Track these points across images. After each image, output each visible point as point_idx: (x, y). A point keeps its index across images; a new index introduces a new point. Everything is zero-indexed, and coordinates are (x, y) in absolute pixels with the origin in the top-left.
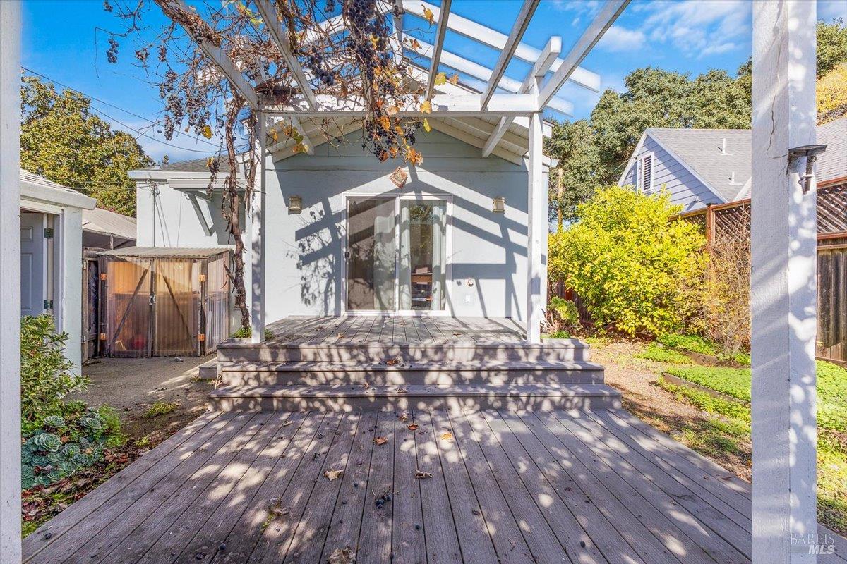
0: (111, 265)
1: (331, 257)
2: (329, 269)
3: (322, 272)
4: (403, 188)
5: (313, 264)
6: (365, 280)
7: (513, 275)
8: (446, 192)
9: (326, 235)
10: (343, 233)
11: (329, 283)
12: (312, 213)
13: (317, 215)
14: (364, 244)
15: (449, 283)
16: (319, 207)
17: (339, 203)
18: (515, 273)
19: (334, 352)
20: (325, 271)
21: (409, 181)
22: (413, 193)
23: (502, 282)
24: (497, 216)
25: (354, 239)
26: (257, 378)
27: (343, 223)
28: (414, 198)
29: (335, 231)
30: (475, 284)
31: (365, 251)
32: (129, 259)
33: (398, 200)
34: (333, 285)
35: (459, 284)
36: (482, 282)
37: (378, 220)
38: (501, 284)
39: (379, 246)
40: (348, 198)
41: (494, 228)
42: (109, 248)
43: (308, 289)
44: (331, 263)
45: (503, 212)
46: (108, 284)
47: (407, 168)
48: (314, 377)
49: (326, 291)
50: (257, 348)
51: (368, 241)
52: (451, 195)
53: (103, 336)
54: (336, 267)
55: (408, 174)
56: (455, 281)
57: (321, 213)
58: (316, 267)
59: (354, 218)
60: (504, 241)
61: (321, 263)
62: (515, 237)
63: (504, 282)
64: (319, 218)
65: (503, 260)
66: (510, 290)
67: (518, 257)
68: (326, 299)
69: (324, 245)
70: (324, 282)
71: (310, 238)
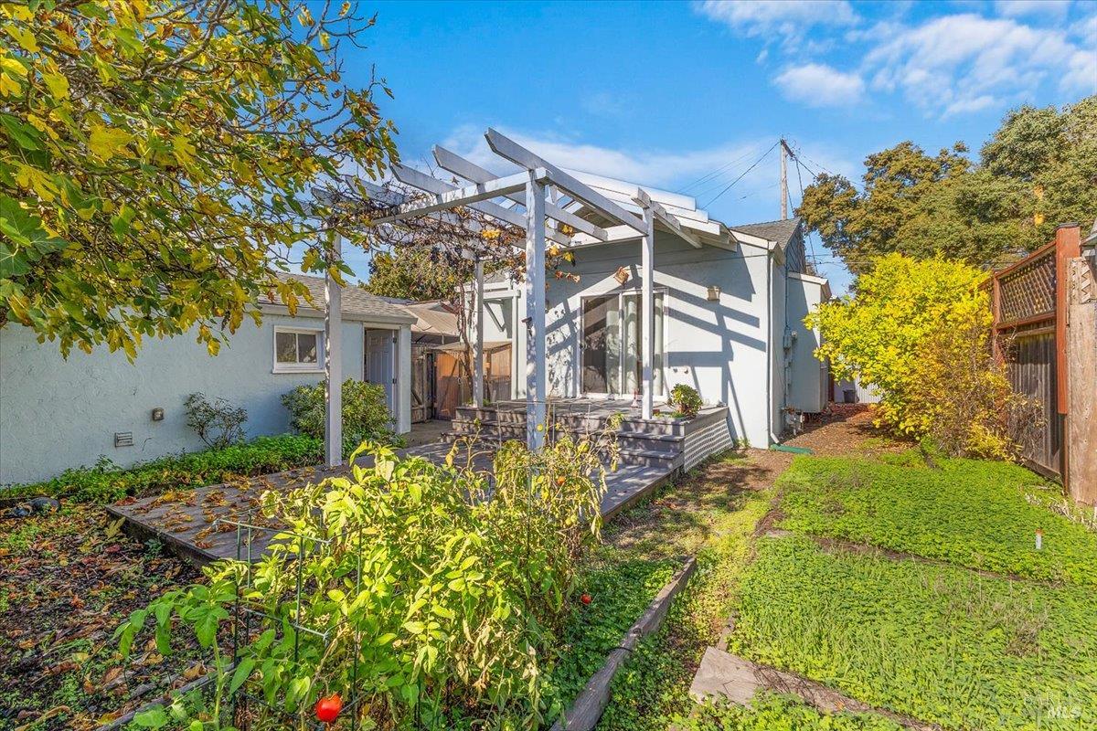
0: (440, 357)
1: (570, 347)
2: (568, 358)
3: (563, 361)
4: (625, 286)
5: (557, 354)
6: (596, 366)
7: (730, 362)
8: (662, 285)
9: (566, 329)
10: (578, 327)
11: (568, 369)
12: (556, 312)
13: (559, 313)
14: (595, 336)
15: (665, 369)
16: (561, 307)
17: (575, 302)
18: (732, 360)
20: (565, 359)
21: (630, 278)
22: (634, 289)
23: (718, 371)
24: (712, 303)
25: (588, 332)
26: (469, 427)
27: (578, 319)
28: (635, 293)
29: (572, 326)
30: (690, 372)
31: (595, 342)
32: (448, 352)
33: (620, 297)
34: (571, 371)
35: (676, 371)
36: (697, 369)
37: (609, 314)
38: (717, 372)
39: (609, 337)
40: (582, 298)
41: (710, 317)
42: (441, 344)
43: (553, 374)
44: (570, 353)
45: (718, 300)
46: (438, 370)
47: (629, 267)
48: (496, 430)
49: (566, 377)
50: (475, 410)
51: (599, 333)
52: (666, 287)
53: (436, 405)
54: (573, 356)
55: (629, 272)
56: (672, 368)
57: (562, 312)
58: (559, 356)
59: (588, 313)
60: (720, 329)
61: (563, 352)
62: (732, 324)
63: (720, 369)
64: (561, 316)
65: (719, 348)
66: (727, 377)
67: (734, 344)
68: (566, 383)
69: (564, 338)
70: (564, 369)
71: (555, 332)
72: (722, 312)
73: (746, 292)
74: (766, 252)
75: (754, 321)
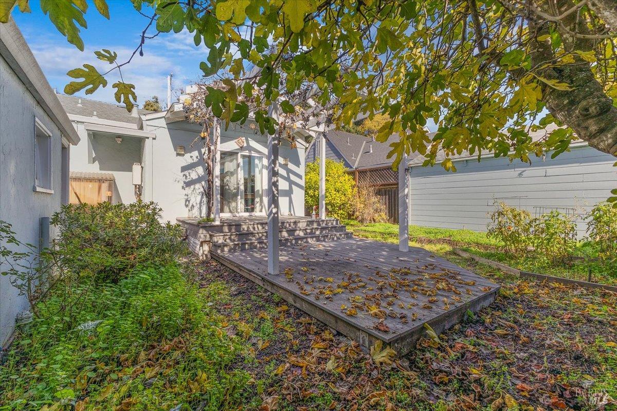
1: (203, 183)
2: (202, 190)
3: (198, 191)
4: (242, 149)
5: (192, 187)
7: (292, 195)
8: (262, 152)
9: (200, 170)
11: (202, 198)
12: (191, 157)
13: (195, 158)
15: (264, 198)
16: (196, 153)
19: (256, 226)
20: (200, 191)
21: (245, 145)
22: (247, 151)
24: (285, 167)
26: (230, 238)
28: (248, 154)
29: (206, 168)
33: (239, 155)
34: (205, 199)
41: (284, 173)
43: (189, 201)
44: (204, 187)
45: (288, 165)
47: (244, 138)
49: (201, 203)
52: (265, 155)
55: (245, 141)
57: (197, 157)
58: (194, 189)
60: (288, 179)
61: (198, 186)
62: (293, 177)
63: (288, 198)
64: (196, 160)
65: (287, 188)
66: (291, 202)
67: (294, 187)
68: (200, 207)
69: (199, 176)
70: (199, 198)
71: (190, 171)
72: (289, 171)
73: (297, 163)
74: (304, 148)
75: (300, 177)
